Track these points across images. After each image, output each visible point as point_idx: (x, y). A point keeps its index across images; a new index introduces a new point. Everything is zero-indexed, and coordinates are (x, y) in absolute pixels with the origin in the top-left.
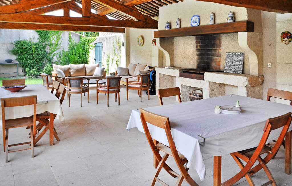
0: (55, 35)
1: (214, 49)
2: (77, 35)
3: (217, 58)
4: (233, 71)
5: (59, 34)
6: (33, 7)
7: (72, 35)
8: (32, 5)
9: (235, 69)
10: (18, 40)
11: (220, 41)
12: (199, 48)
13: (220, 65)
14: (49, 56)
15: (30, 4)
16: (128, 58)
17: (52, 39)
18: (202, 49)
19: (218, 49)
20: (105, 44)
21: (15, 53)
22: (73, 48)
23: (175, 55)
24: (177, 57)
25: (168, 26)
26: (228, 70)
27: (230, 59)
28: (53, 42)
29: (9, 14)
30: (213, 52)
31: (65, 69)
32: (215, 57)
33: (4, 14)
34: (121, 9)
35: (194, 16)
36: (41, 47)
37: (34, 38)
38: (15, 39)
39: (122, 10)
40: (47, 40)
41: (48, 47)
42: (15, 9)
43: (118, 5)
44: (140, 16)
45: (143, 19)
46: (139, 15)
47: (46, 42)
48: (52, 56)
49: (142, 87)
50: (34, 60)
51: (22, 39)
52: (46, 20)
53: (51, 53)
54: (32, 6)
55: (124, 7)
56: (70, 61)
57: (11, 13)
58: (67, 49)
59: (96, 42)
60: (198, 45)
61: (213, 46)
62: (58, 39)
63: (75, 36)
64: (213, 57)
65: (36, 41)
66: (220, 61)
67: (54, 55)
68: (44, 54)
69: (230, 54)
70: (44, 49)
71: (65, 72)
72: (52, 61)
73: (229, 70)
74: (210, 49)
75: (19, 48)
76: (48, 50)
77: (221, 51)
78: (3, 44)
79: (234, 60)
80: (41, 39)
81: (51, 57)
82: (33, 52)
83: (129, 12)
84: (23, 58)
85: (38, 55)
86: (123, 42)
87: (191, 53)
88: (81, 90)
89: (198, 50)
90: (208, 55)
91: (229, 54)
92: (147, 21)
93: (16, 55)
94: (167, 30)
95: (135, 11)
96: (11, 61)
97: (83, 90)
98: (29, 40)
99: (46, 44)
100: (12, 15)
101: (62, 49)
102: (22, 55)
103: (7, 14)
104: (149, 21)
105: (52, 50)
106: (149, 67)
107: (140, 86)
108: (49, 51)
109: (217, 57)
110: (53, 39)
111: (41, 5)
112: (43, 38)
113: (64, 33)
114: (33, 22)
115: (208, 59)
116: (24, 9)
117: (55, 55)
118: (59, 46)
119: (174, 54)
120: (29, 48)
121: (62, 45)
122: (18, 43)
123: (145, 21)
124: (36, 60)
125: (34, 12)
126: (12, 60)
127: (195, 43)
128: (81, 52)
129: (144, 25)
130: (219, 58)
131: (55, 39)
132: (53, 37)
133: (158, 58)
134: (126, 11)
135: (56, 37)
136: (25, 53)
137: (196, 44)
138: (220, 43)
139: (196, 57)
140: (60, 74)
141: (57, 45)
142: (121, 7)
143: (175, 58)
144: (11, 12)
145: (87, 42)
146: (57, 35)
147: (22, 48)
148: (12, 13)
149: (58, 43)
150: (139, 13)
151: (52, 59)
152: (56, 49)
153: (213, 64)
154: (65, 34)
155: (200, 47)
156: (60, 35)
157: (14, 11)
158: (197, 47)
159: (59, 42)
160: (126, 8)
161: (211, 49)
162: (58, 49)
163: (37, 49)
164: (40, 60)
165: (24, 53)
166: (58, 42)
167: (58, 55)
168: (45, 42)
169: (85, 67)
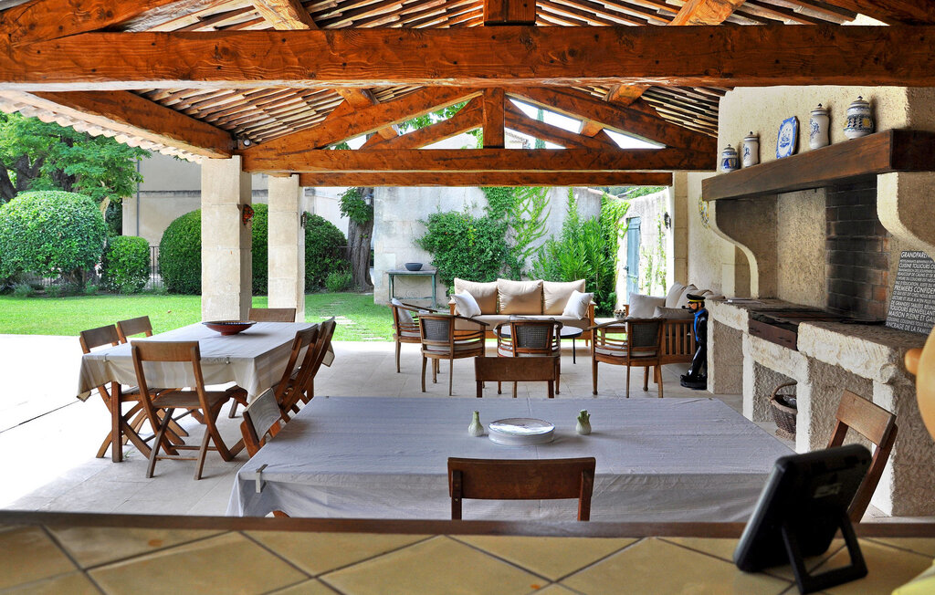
0: (529, 196)
1: (870, 240)
2: (594, 194)
3: (877, 271)
4: (911, 323)
5: (542, 195)
6: (353, 131)
7: (577, 196)
8: (350, 126)
9: (916, 317)
10: (436, 212)
12: (833, 235)
13: (884, 300)
14: (513, 255)
15: (346, 125)
16: (683, 266)
17: (521, 208)
18: (840, 240)
19: (880, 237)
20: (646, 219)
21: (428, 245)
22: (573, 234)
23: (779, 257)
24: (783, 266)
25: (727, 160)
26: (897, 320)
27: (908, 279)
28: (526, 216)
29: (300, 152)
30: (868, 250)
31: (483, 293)
32: (872, 270)
33: (289, 153)
34: (597, 114)
35: (785, 122)
36: (490, 230)
37: (475, 206)
38: (428, 211)
39: (603, 117)
40: (509, 211)
41: (512, 231)
42: (312, 141)
43: (590, 103)
44: (667, 132)
45: (677, 140)
46: (663, 130)
47: (506, 216)
48: (523, 256)
49: (631, 357)
50: (474, 267)
51: (444, 211)
52: (384, 163)
53: (520, 248)
54: (350, 130)
55: (610, 109)
56: (562, 270)
57: (304, 151)
58: (559, 239)
59: (627, 216)
60: (832, 222)
62: (539, 207)
63: (586, 199)
64: (869, 269)
65: (480, 214)
66: (885, 285)
67: (527, 254)
68: (497, 250)
69: (911, 259)
70: (499, 236)
71: (481, 300)
72: (522, 271)
73: (900, 318)
74: (860, 239)
75: (437, 234)
76: (510, 240)
77: (888, 247)
78: (403, 222)
79: (919, 283)
80: (492, 209)
81: (519, 259)
82: (470, 245)
83: (628, 123)
84: (447, 260)
85: (482, 251)
86: (666, 216)
87: (816, 254)
88: (449, 349)
89: (830, 242)
90: (855, 259)
91: (908, 258)
92: (693, 145)
93: (431, 252)
94: (726, 175)
95: (647, 119)
96: (417, 267)
97: (454, 351)
98: (460, 210)
99: (507, 224)
100: (307, 154)
101: (547, 237)
102: (444, 252)
103: (296, 153)
104: (699, 144)
105: (523, 238)
106: (689, 296)
107: (624, 354)
108: (513, 243)
109: (879, 267)
110: (526, 209)
111: (372, 124)
112: (499, 206)
113: (555, 192)
114: (354, 168)
115: (854, 274)
116: (333, 138)
117: (529, 255)
118: (542, 228)
119: (776, 257)
120: (460, 234)
121: (548, 224)
122: (435, 220)
123: (684, 146)
124: (479, 267)
125: (408, 141)
126: (421, 265)
127: (825, 217)
128: (594, 247)
129: (683, 160)
130: (884, 272)
131: (531, 208)
132: (525, 202)
133: (733, 268)
134: (617, 119)
135: (531, 203)
136: (452, 248)
137: (827, 219)
139: (827, 267)
140: (461, 304)
141: (536, 224)
142: (599, 108)
143: (780, 270)
144: (304, 146)
145: (612, 217)
146: (534, 196)
147: (444, 234)
148: (308, 150)
149: (539, 219)
150: (661, 123)
151: (523, 263)
152: (533, 237)
153: (868, 296)
154: (558, 192)
155: (836, 230)
156: (543, 198)
157: (312, 146)
158: (828, 231)
159: (543, 217)
160: (615, 111)
161: (863, 239)
162: (539, 235)
163: (482, 236)
164: (491, 268)
165: (449, 247)
166: (538, 215)
167: (536, 254)
168: (502, 216)
169: (541, 291)
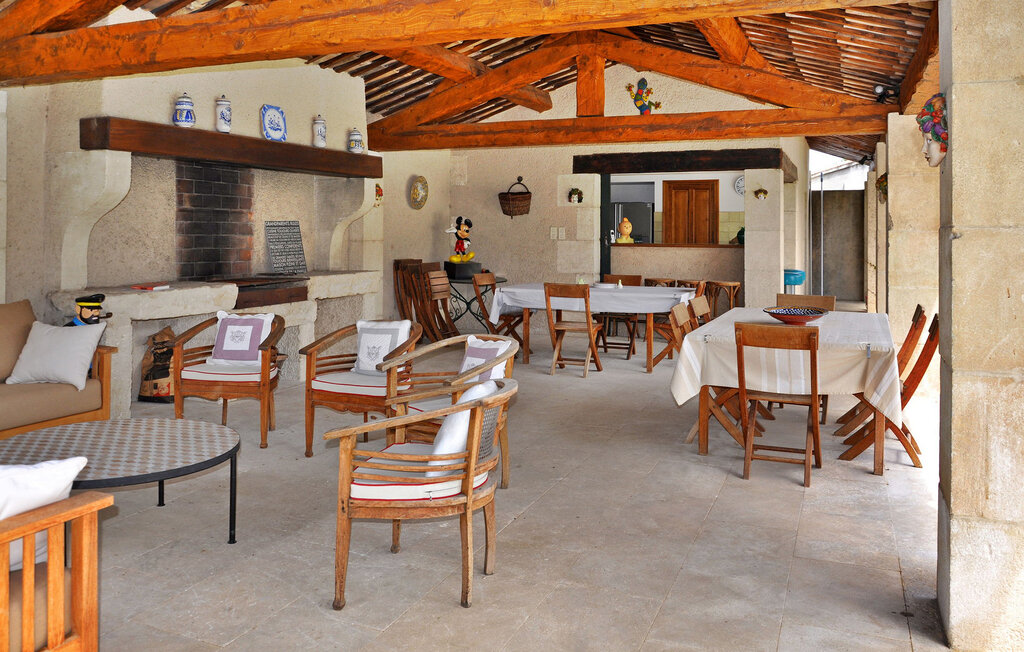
1: (235, 212)
3: (242, 237)
11: (249, 189)
12: (187, 206)
13: (249, 259)
18: (197, 211)
19: (244, 211)
27: (277, 240)
30: (231, 221)
32: (237, 236)
60: (186, 194)
61: (231, 202)
64: (233, 235)
66: (250, 247)
69: (274, 226)
74: (225, 212)
77: (253, 218)
79: (287, 242)
89: (183, 213)
90: (217, 228)
109: (244, 234)
115: (217, 242)
127: (175, 188)
130: (248, 237)
137: (178, 190)
138: (250, 194)
139: (177, 239)
153: (233, 260)
155: (190, 202)
158: (180, 202)
161: (227, 212)
